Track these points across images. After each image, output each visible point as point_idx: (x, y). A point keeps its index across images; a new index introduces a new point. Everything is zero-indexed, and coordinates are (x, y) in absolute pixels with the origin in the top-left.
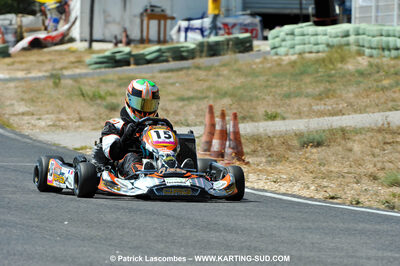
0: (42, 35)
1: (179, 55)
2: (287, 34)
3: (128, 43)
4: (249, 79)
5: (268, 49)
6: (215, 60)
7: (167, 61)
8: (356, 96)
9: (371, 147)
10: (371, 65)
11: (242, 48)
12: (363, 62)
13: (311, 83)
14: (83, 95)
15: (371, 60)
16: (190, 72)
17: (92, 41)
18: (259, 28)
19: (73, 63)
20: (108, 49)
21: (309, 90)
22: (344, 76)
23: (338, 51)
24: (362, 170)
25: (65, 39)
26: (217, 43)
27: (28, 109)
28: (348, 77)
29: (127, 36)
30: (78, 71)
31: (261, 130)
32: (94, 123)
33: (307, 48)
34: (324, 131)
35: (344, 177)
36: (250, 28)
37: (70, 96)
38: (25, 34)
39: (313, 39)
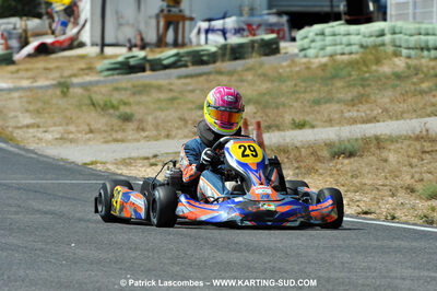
0: (49, 40)
1: (199, 59)
2: (317, 34)
3: (143, 47)
4: (276, 84)
5: (296, 51)
6: (239, 65)
7: (186, 66)
8: (392, 101)
9: (409, 156)
10: (408, 67)
11: (267, 51)
12: (400, 63)
13: (343, 88)
14: (93, 105)
15: (409, 61)
16: (211, 77)
17: (103, 45)
18: (286, 28)
19: (82, 69)
20: (121, 53)
21: (341, 96)
22: (379, 79)
23: (373, 53)
24: (398, 182)
25: (75, 43)
26: (241, 46)
27: (32, 121)
28: (384, 80)
29: (142, 39)
30: (88, 79)
31: (288, 140)
32: (105, 135)
33: (339, 49)
34: (357, 140)
35: (378, 190)
36: (276, 29)
37: (79, 106)
38: (31, 39)
39: (345, 39)
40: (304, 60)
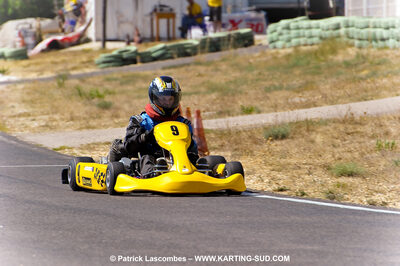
0: (59, 38)
1: (184, 51)
2: (284, 28)
3: (140, 42)
4: (244, 73)
5: (267, 42)
6: (216, 56)
7: (172, 58)
9: (333, 137)
10: (358, 56)
12: (352, 53)
13: (299, 75)
14: (80, 94)
15: (360, 51)
16: (191, 68)
17: (105, 40)
18: (264, 22)
19: (83, 63)
20: (115, 47)
23: (331, 44)
25: (82, 39)
26: (219, 39)
28: (335, 68)
29: (139, 35)
30: (88, 71)
32: (83, 122)
33: (302, 40)
36: (256, 23)
37: (69, 97)
38: (44, 37)
39: (307, 32)
40: (274, 51)
